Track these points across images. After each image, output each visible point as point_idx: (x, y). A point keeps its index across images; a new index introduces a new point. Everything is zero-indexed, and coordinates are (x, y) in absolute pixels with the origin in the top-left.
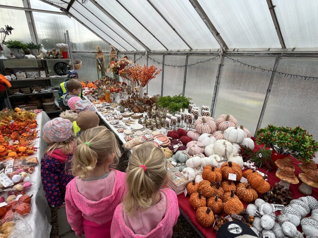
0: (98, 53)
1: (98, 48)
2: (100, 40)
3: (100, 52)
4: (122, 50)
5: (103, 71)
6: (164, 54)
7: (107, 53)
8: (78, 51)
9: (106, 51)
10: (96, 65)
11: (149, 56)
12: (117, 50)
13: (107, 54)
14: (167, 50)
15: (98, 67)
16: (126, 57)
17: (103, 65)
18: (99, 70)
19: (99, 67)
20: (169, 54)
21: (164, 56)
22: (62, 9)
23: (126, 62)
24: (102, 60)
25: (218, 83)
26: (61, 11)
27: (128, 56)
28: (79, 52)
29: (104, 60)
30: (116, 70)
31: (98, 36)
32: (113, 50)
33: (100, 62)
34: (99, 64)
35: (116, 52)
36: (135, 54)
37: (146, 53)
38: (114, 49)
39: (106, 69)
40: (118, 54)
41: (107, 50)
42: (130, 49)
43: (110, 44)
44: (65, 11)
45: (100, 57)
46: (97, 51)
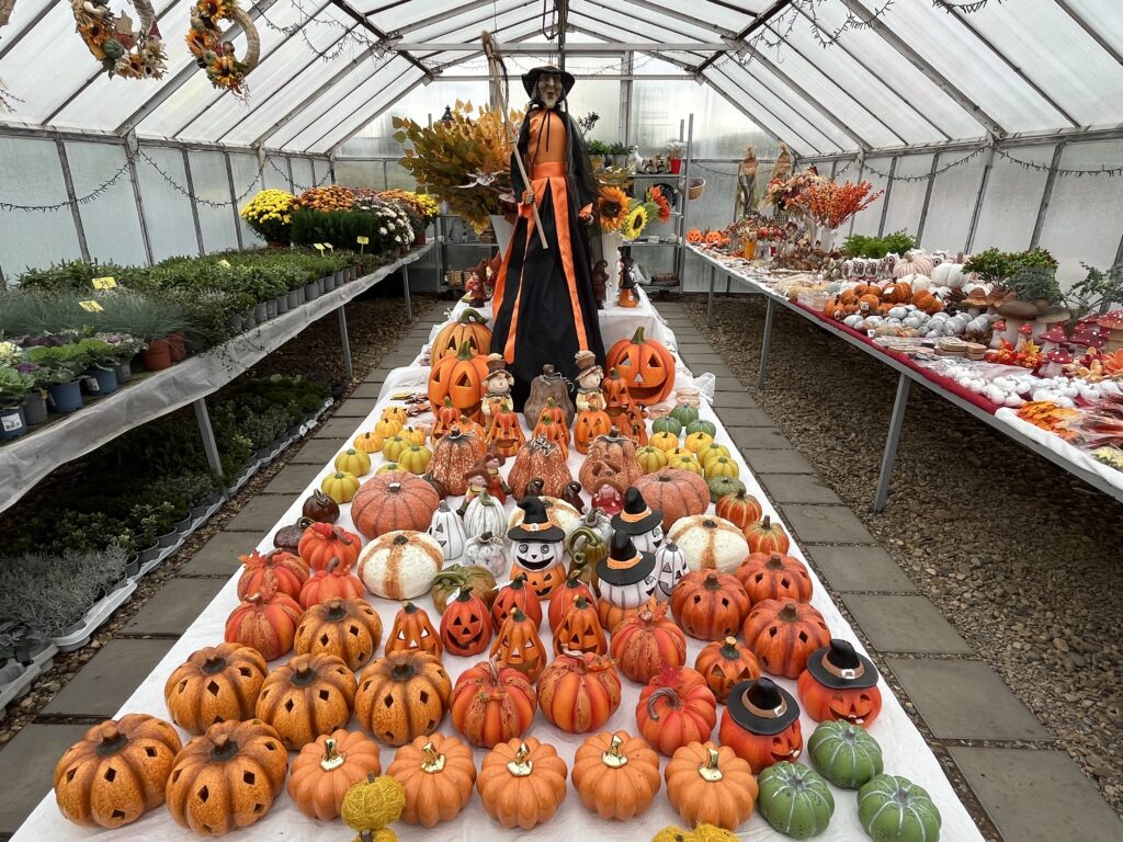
0: (746, 161)
1: (749, 150)
2: (758, 129)
3: (751, 160)
4: (808, 153)
5: (748, 205)
6: (895, 155)
7: (767, 162)
8: (702, 158)
9: (765, 158)
10: (735, 193)
11: (866, 163)
12: (795, 153)
13: (769, 165)
14: (907, 144)
15: (739, 197)
16: (815, 169)
17: (752, 191)
18: (741, 203)
19: (743, 194)
20: (906, 153)
21: (895, 159)
22: (689, 68)
23: (809, 180)
24: (751, 179)
25: (978, 205)
26: (685, 73)
27: (819, 167)
28: (702, 161)
29: (757, 178)
30: (780, 199)
31: (755, 120)
32: (785, 153)
33: (746, 185)
34: (743, 188)
35: (792, 159)
36: (835, 159)
37: (860, 156)
38: (788, 151)
39: (758, 201)
40: (795, 164)
41: (771, 153)
42: (828, 149)
43: (779, 139)
44: (694, 71)
45: (749, 170)
46: (743, 159)
